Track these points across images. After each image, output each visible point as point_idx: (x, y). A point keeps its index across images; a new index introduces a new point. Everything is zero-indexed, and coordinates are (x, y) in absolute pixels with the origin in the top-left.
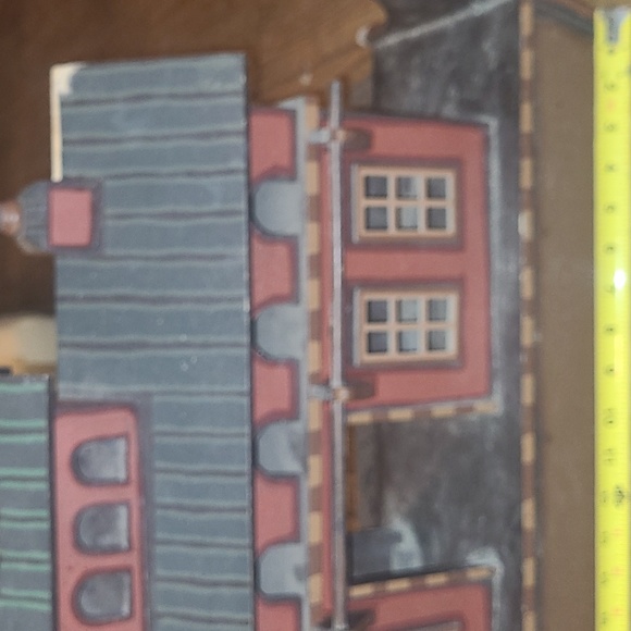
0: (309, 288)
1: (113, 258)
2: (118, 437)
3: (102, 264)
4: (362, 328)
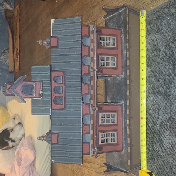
0: (91, 54)
1: (60, 49)
2: (61, 76)
3: (58, 50)
4: (100, 61)
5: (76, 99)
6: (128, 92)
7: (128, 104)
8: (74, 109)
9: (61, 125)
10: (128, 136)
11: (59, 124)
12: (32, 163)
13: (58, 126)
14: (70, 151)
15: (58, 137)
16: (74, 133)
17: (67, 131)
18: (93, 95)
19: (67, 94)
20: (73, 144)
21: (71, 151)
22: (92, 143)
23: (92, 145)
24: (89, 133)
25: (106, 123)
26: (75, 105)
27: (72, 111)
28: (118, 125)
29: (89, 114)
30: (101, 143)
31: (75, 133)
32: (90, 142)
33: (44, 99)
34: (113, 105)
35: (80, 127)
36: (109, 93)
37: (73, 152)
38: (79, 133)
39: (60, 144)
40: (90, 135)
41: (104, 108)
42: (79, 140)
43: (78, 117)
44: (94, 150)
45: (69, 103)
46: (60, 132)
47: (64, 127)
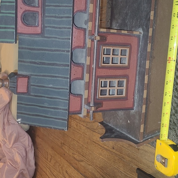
5: (62, 17)
6: (152, 13)
7: (150, 34)
8: (57, 37)
9: (35, 63)
10: (145, 86)
11: (30, 60)
12: (7, 105)
13: (29, 64)
14: (48, 108)
15: (28, 82)
16: (56, 77)
17: (45, 74)
18: (92, 13)
19: (46, 8)
20: (53, 96)
21: (49, 106)
22: (85, 96)
23: (85, 99)
24: (82, 78)
25: (111, 64)
26: (60, 28)
27: (53, 39)
28: (129, 68)
29: (84, 47)
30: (100, 96)
31: (58, 78)
32: (82, 93)
33: (3, 13)
34: (125, 35)
35: (67, 68)
36: (116, 17)
37: (53, 110)
38: (65, 78)
39: (32, 94)
40: (82, 82)
41: (110, 39)
42: (64, 90)
43: (64, 51)
44: (88, 108)
45: (49, 25)
46: (32, 74)
47: (39, 66)
